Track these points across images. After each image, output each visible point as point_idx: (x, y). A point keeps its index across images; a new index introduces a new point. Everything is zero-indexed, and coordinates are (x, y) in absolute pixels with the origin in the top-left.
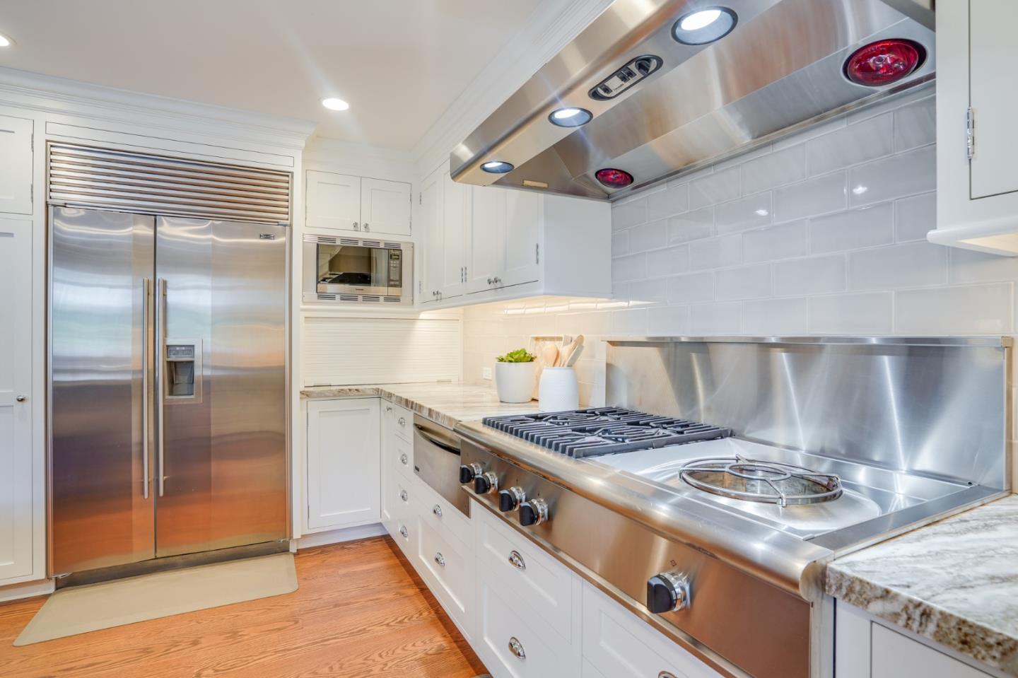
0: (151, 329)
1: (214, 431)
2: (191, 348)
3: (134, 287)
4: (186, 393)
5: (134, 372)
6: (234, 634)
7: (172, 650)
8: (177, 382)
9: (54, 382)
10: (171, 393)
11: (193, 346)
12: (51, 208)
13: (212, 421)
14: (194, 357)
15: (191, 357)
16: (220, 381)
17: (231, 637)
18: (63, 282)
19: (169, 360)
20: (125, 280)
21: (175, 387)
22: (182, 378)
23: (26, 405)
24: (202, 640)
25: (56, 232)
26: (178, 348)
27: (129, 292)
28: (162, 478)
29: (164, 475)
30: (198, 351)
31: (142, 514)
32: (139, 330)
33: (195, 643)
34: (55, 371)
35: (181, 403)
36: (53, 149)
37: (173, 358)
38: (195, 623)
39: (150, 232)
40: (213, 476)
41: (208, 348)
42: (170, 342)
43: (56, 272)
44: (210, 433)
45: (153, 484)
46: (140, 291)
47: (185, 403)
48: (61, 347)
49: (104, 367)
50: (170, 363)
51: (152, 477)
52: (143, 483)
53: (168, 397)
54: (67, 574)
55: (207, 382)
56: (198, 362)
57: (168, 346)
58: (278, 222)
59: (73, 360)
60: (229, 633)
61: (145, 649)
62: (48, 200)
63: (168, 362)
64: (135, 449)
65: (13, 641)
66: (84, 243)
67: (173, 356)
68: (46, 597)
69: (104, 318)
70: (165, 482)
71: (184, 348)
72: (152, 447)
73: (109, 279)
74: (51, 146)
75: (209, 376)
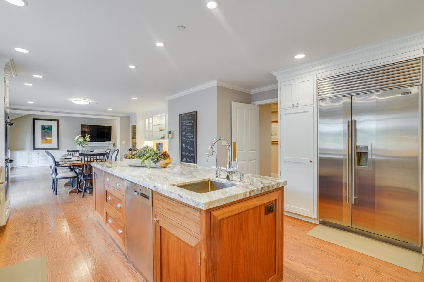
0: (350, 139)
1: (377, 183)
2: (366, 147)
3: (344, 123)
4: (365, 165)
5: (344, 155)
6: (377, 271)
7: (349, 262)
8: (361, 160)
9: (319, 157)
10: (359, 164)
11: (367, 146)
12: (318, 101)
13: (376, 179)
14: (368, 151)
15: (366, 151)
16: (380, 161)
17: (375, 272)
18: (322, 123)
19: (357, 151)
20: (341, 120)
21: (360, 162)
22: (363, 159)
23: (312, 163)
24: (362, 265)
25: (320, 107)
26: (361, 147)
27: (342, 125)
28: (354, 197)
29: (355, 196)
30: (369, 148)
31: (346, 209)
32: (346, 139)
33: (359, 264)
34: (320, 153)
35: (362, 169)
36: (319, 82)
37: (359, 151)
38: (361, 258)
39: (350, 101)
40: (376, 203)
41: (374, 146)
42: (358, 144)
43: (320, 120)
44: (375, 184)
45: (350, 199)
46: (346, 125)
47: (364, 169)
48: (322, 146)
49: (334, 153)
50: (358, 153)
51: (350, 196)
52: (346, 197)
53: (357, 166)
54: (323, 220)
55: (374, 162)
56: (369, 153)
57: (357, 146)
58: (413, 85)
59: (325, 150)
60: (375, 270)
61: (340, 256)
62: (318, 99)
63: (357, 152)
64: (344, 185)
65: (306, 232)
66: (329, 109)
67: (359, 150)
68: (317, 225)
69: (334, 135)
70: (355, 199)
71: (363, 147)
72: (350, 185)
73: (335, 121)
74: (318, 81)
75: (375, 159)
